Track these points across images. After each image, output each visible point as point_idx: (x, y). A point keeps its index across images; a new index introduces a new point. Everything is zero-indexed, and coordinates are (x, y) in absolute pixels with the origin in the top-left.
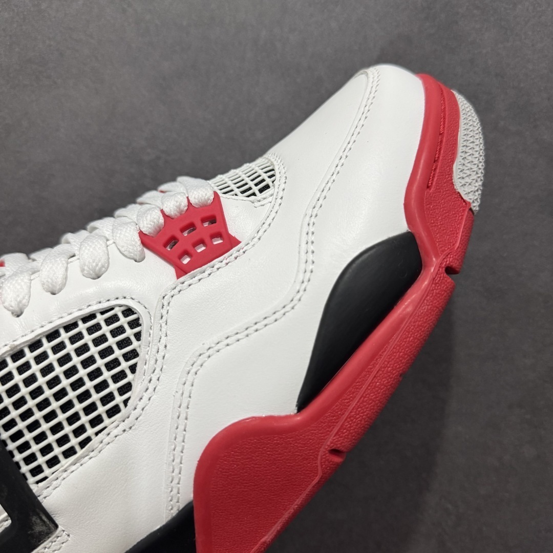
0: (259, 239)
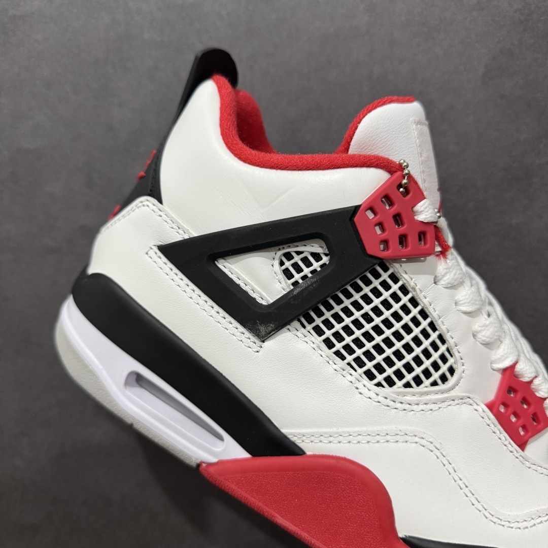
0: (529, 467)
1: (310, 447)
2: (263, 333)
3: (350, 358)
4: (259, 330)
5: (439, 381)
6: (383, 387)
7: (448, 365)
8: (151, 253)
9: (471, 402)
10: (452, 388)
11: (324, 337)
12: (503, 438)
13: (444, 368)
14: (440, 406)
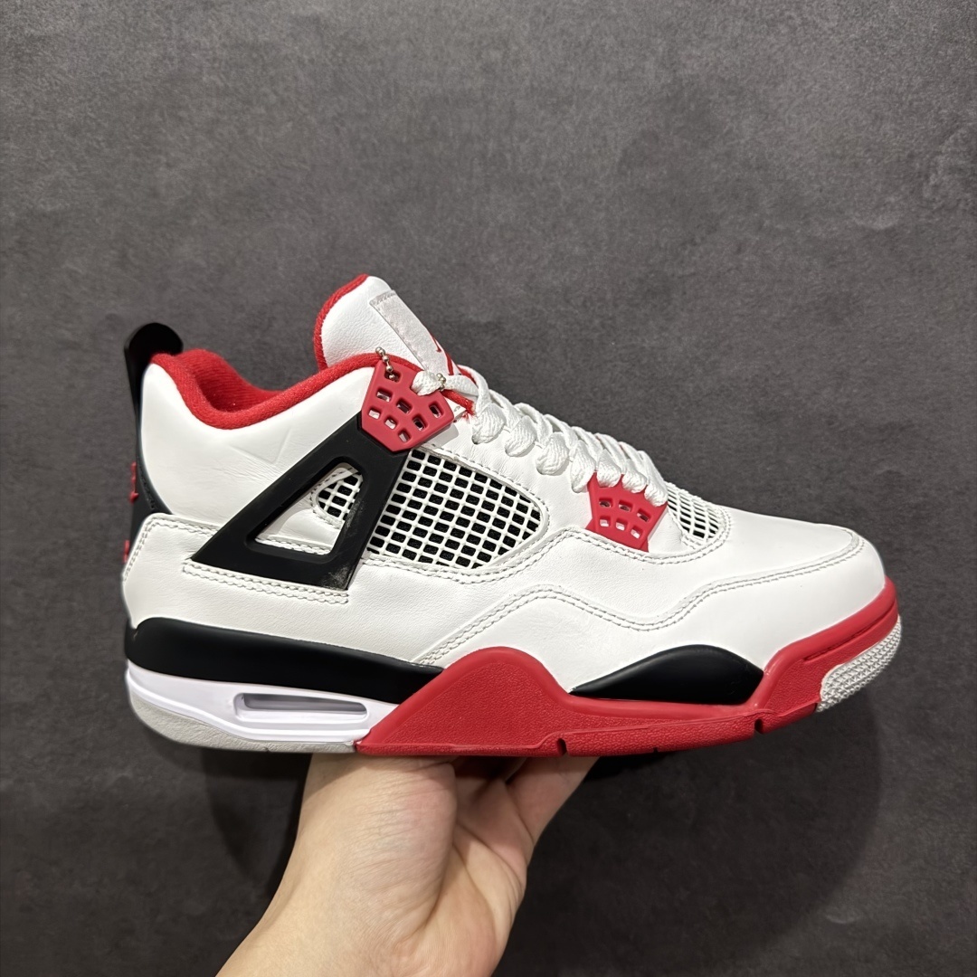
0: (662, 563)
1: (445, 660)
2: (342, 581)
3: (436, 557)
4: (336, 580)
5: (529, 531)
6: (481, 565)
7: (530, 511)
8: (188, 568)
9: (570, 533)
10: (545, 530)
11: (401, 551)
12: (620, 550)
13: (527, 517)
14: (542, 553)
